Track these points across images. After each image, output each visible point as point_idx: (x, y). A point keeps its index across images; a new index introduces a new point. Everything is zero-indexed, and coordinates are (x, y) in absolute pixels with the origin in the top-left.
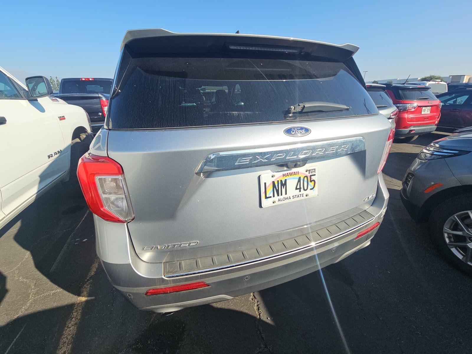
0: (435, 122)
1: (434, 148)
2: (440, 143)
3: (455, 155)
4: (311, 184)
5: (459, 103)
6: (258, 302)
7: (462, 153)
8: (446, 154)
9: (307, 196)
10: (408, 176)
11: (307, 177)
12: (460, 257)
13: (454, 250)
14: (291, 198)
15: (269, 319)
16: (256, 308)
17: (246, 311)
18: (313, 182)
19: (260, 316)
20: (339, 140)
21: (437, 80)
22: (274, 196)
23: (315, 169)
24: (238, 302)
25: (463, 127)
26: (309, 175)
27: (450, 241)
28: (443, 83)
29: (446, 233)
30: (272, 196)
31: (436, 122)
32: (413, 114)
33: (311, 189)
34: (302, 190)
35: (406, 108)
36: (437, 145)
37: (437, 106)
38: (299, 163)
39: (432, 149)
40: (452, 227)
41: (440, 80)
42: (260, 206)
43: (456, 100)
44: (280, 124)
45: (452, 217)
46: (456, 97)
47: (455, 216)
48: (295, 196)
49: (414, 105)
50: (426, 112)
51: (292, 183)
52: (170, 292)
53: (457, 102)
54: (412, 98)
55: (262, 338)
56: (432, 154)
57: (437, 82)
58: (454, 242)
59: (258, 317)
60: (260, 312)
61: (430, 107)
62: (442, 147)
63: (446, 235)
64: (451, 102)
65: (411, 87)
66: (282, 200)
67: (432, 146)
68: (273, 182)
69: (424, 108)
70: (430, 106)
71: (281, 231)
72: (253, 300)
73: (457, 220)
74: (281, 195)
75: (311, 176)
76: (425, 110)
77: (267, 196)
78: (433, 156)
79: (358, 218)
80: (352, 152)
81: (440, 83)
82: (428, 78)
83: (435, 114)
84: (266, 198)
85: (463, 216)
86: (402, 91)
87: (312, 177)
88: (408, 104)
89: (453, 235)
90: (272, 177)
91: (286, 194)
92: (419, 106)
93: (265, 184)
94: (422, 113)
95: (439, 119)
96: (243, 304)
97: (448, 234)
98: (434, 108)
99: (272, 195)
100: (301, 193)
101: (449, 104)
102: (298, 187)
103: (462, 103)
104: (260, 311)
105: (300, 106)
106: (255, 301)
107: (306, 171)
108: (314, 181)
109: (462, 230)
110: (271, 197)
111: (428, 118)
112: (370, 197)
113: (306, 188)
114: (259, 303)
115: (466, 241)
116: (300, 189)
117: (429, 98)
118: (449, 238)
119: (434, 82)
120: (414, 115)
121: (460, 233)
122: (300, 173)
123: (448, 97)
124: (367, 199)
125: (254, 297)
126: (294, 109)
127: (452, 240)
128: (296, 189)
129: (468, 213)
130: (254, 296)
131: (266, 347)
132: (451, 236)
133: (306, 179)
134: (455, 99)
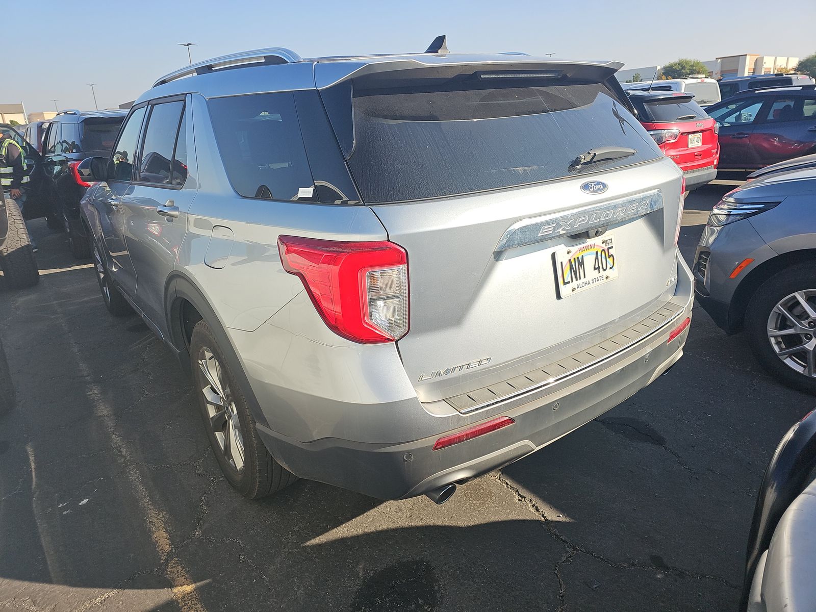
0: (713, 162)
1: (728, 205)
2: (735, 196)
3: (761, 211)
4: (610, 260)
5: (745, 120)
6: (531, 501)
7: (769, 206)
8: (748, 212)
9: (607, 278)
10: (700, 258)
11: (603, 250)
12: (800, 369)
13: (788, 362)
14: (591, 282)
15: (561, 515)
16: (532, 510)
17: (520, 517)
18: (611, 257)
19: (544, 517)
20: (638, 195)
21: (700, 76)
22: (572, 281)
23: (611, 239)
24: (499, 510)
25: (761, 166)
26: (606, 248)
27: (781, 349)
28: (709, 80)
29: (772, 337)
30: (571, 282)
31: (715, 163)
32: (674, 149)
33: (611, 268)
34: (601, 269)
35: (662, 138)
36: (731, 200)
37: (711, 130)
38: (600, 230)
39: (725, 207)
40: (778, 326)
41: (704, 76)
42: (559, 296)
43: (740, 115)
44: (573, 180)
45: (775, 309)
46: (739, 109)
47: (779, 306)
48: (594, 280)
49: (673, 131)
50: (696, 143)
51: (589, 261)
52: (467, 439)
53: (743, 118)
54: (669, 118)
55: (564, 541)
56: (728, 215)
57: (699, 80)
58: (787, 348)
59: (543, 518)
60: (542, 512)
61: (701, 133)
62: (739, 201)
63: (773, 340)
64: (732, 119)
65: (662, 97)
66: (581, 286)
67: (724, 202)
68: (570, 260)
69: (690, 136)
70: (702, 131)
71: (583, 334)
72: (521, 501)
73: (783, 312)
74: (580, 279)
75: (608, 249)
76: (692, 140)
77: (566, 281)
78: (731, 218)
79: (665, 312)
80: (651, 211)
81: (706, 80)
82: (676, 65)
83: (710, 146)
84: (565, 283)
85: (789, 305)
86: (648, 105)
87: (610, 250)
88: (664, 130)
89: (783, 337)
90: (568, 253)
91: (585, 277)
92: (682, 134)
93: (562, 263)
94: (690, 146)
95: (718, 156)
96: (508, 511)
97: (776, 337)
98: (706, 133)
99: (569, 279)
100: (600, 275)
101: (729, 123)
102: (597, 266)
103: (752, 119)
104: (540, 511)
105: (590, 154)
106: (526, 501)
107: (603, 243)
108: (612, 255)
109: (793, 326)
110: (569, 282)
111: (700, 155)
112: (673, 279)
113: (605, 268)
114: (534, 502)
115: (802, 342)
116: (599, 268)
117: (695, 117)
118: (778, 343)
119: (694, 81)
120: (677, 152)
121: (790, 331)
122: (597, 245)
123: (724, 111)
124: (670, 282)
125: (521, 496)
126: (584, 159)
127: (783, 346)
128: (595, 269)
129: (795, 297)
130: (519, 495)
131: (575, 549)
132: (780, 340)
133: (603, 253)
134: (738, 113)
